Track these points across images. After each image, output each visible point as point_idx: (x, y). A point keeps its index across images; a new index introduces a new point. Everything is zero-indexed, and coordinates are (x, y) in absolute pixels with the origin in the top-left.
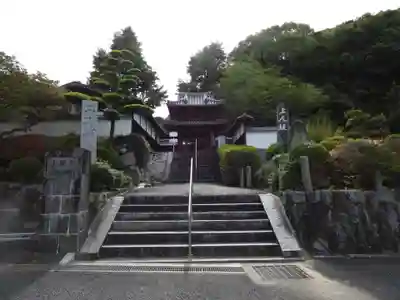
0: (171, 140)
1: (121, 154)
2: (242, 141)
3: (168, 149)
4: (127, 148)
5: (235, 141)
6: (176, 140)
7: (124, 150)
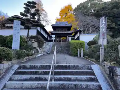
0: (52, 38)
1: (32, 43)
2: (78, 39)
3: (51, 41)
4: (35, 40)
5: (75, 39)
6: (55, 38)
7: (34, 41)
